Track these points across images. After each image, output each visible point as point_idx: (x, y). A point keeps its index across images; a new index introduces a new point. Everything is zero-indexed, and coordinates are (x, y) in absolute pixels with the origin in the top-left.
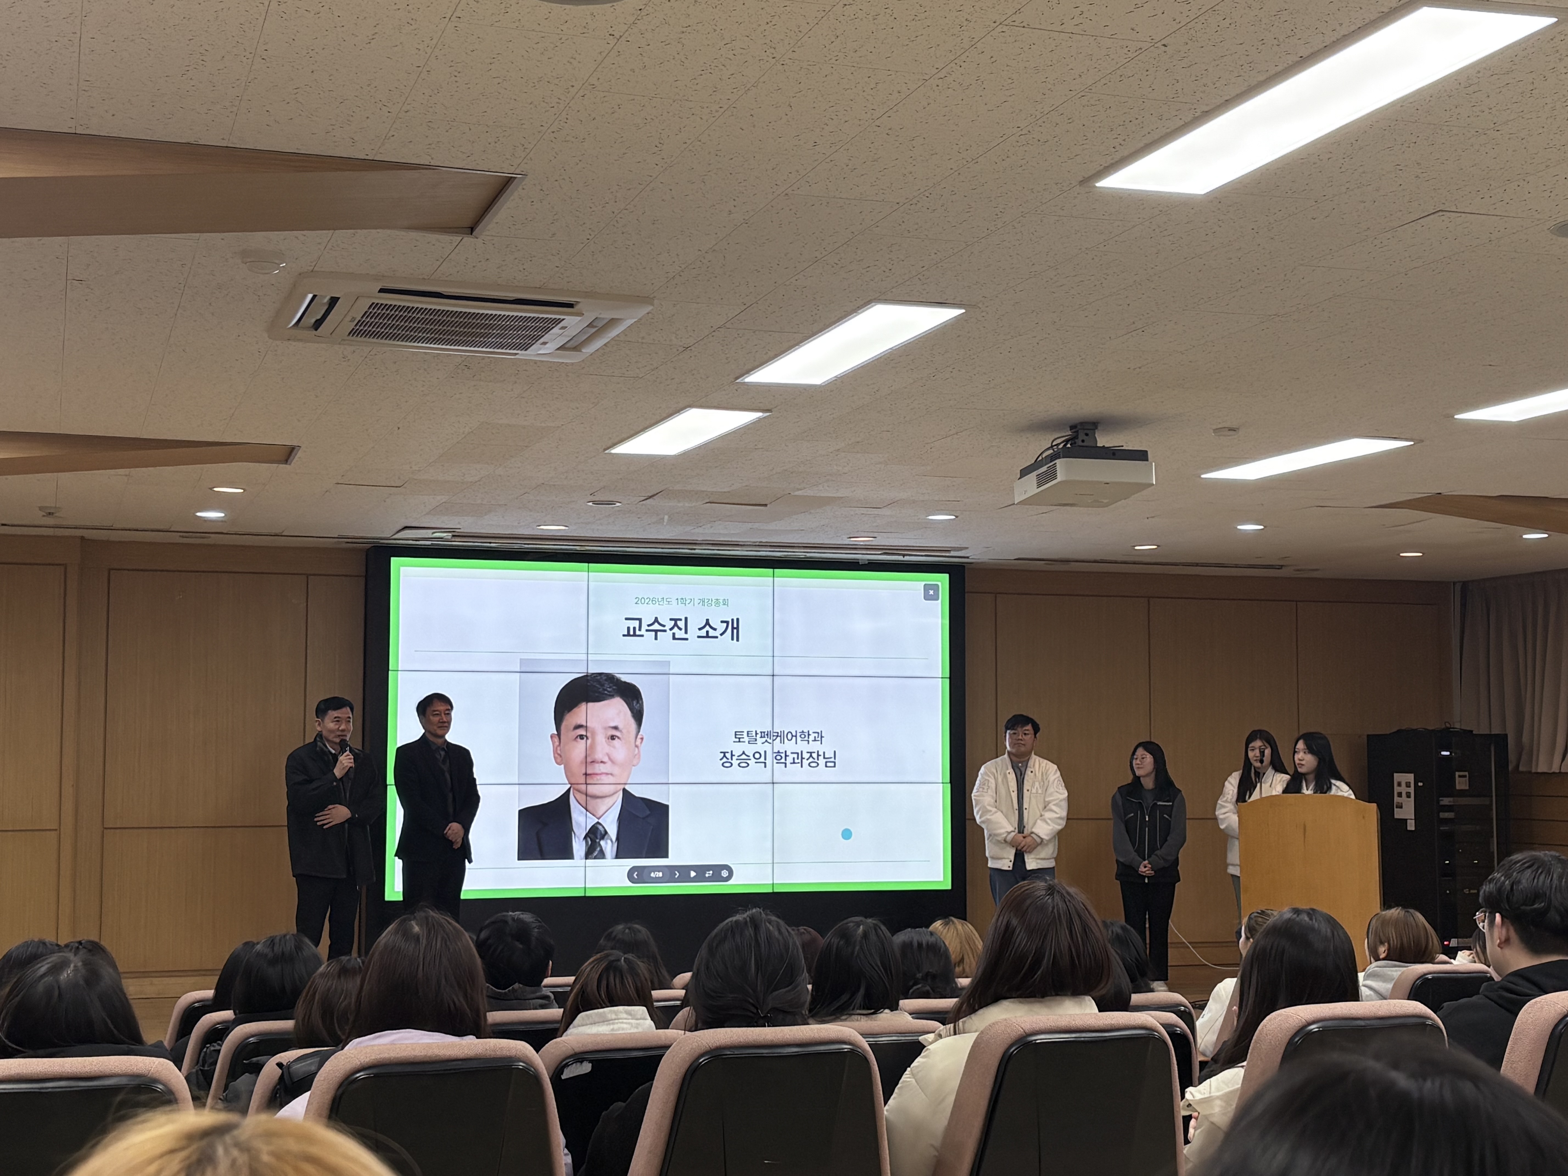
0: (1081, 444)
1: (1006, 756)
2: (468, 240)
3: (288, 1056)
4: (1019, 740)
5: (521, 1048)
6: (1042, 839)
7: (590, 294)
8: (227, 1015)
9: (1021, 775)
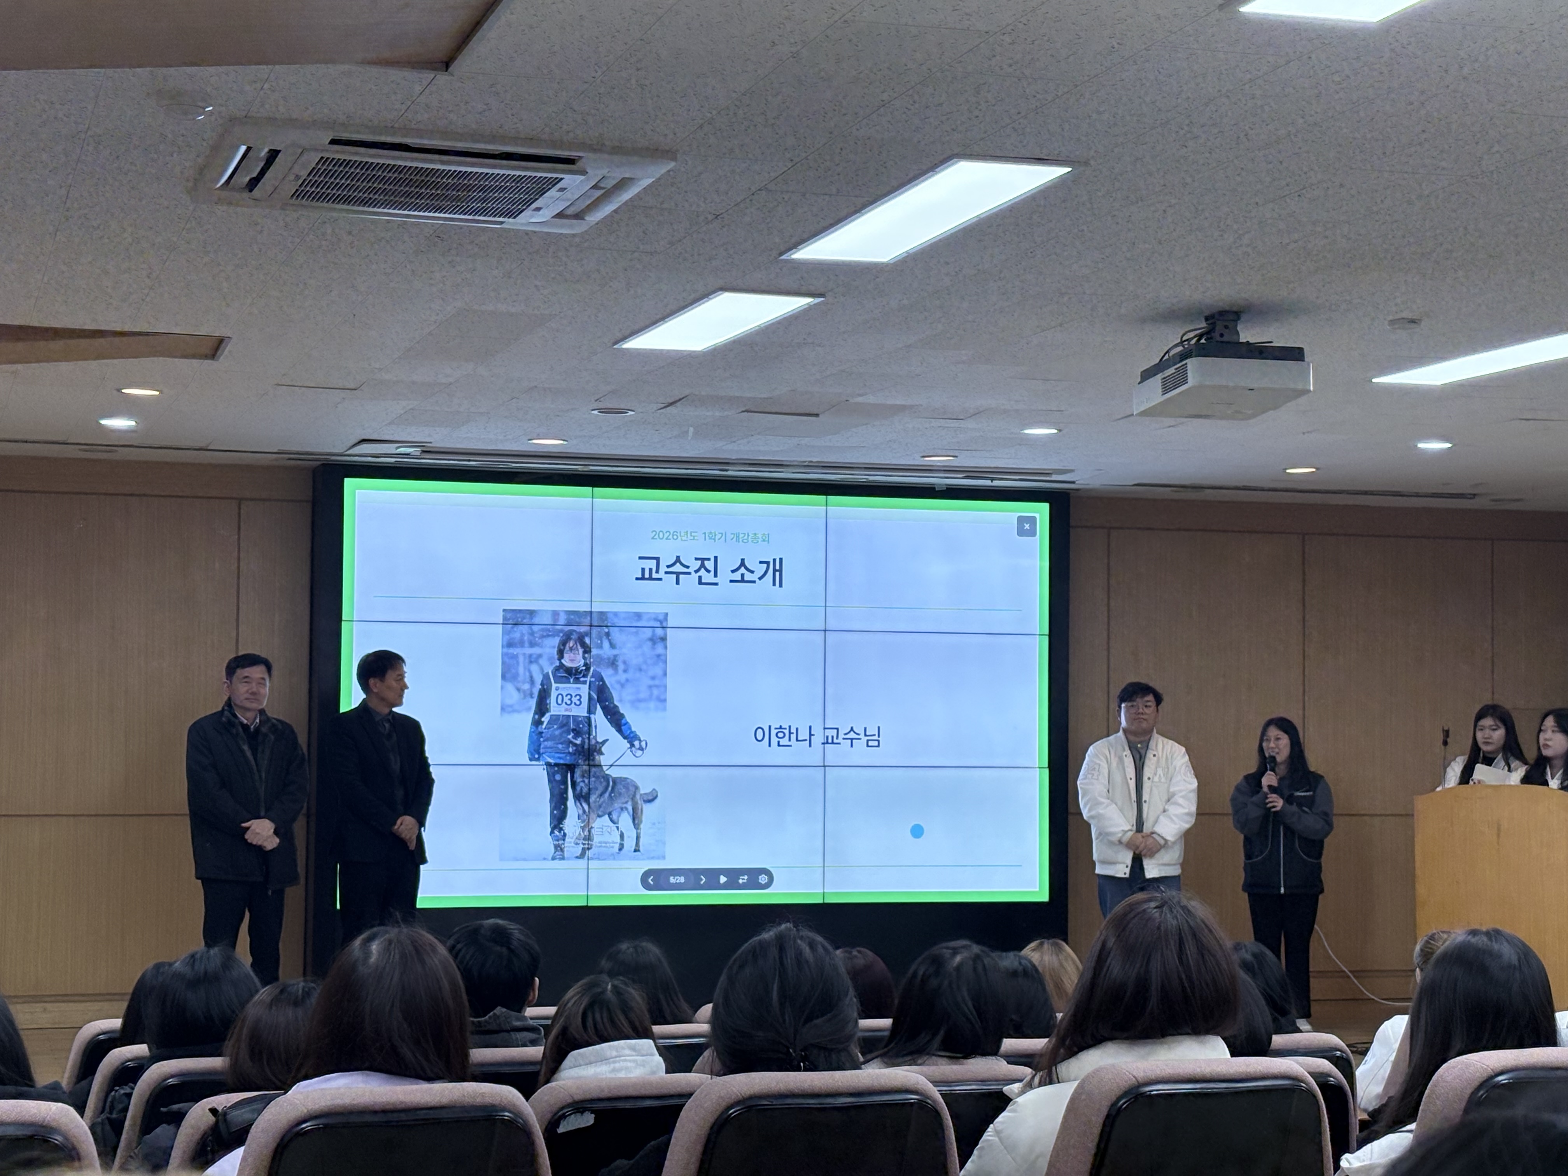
0: (1219, 339)
1: (1121, 733)
2: (442, 78)
3: (222, 1101)
4: (1139, 713)
5: (508, 1094)
6: (1166, 841)
7: (597, 148)
8: (141, 1049)
9: (1140, 760)
